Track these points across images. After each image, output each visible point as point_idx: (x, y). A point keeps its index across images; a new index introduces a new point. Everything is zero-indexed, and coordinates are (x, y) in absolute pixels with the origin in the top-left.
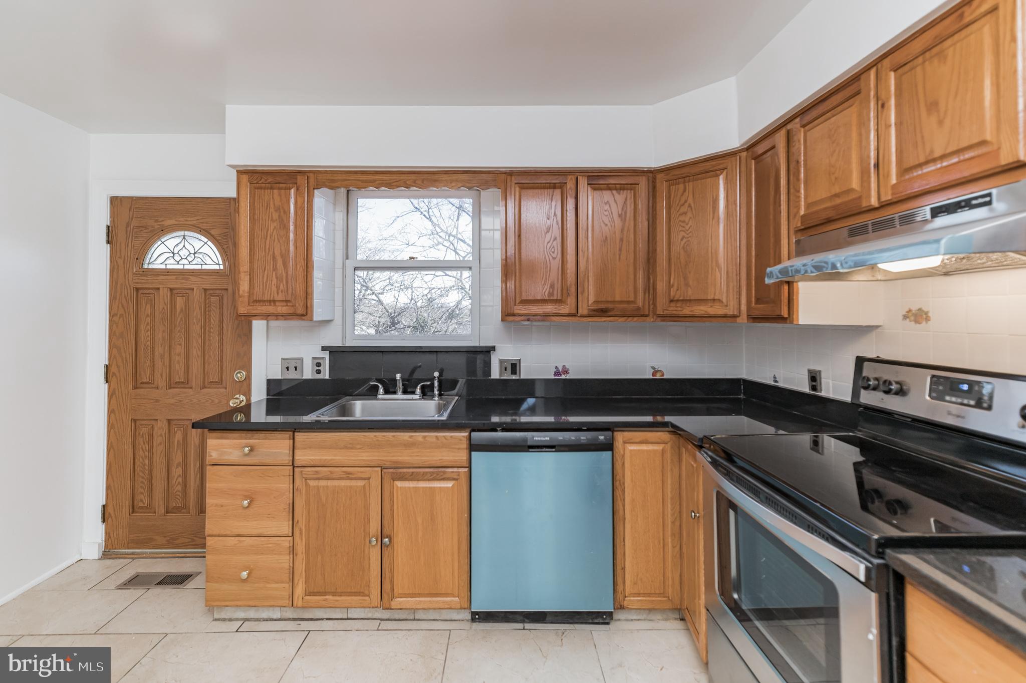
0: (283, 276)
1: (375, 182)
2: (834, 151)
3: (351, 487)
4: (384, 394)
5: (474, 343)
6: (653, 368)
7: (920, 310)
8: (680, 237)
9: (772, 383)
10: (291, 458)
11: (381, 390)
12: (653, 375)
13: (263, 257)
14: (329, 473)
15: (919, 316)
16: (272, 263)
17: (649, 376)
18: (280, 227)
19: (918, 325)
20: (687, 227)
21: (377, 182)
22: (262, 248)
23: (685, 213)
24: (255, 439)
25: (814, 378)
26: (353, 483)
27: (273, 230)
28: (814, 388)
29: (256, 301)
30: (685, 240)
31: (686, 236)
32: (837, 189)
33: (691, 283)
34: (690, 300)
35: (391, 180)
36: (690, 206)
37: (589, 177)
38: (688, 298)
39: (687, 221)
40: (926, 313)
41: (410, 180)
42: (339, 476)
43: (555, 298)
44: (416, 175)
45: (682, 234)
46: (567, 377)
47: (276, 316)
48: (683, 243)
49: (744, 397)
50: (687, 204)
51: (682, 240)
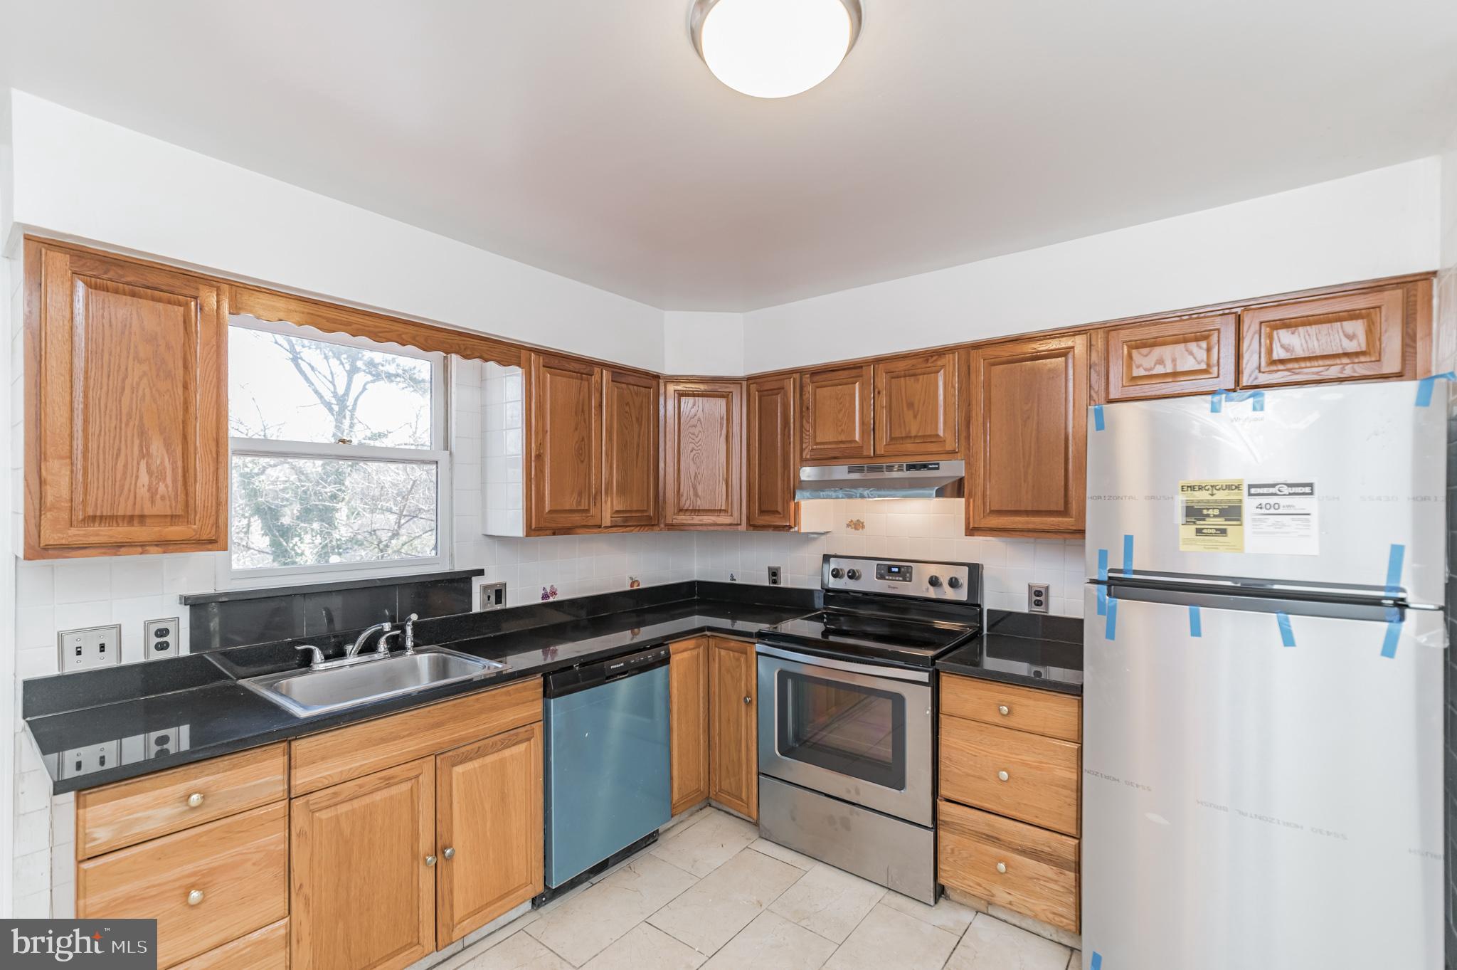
0: (165, 468)
1: (350, 325)
2: (841, 410)
3: (391, 798)
4: (324, 662)
5: (443, 568)
6: (631, 578)
7: (858, 521)
8: (690, 449)
9: (729, 581)
10: (286, 787)
11: (318, 656)
12: (631, 587)
13: (112, 430)
14: (357, 788)
15: (857, 525)
16: (137, 442)
17: (628, 588)
18: (158, 375)
19: (857, 531)
20: (697, 440)
21: (354, 326)
22: (111, 411)
23: (695, 426)
24: (208, 775)
25: (774, 573)
26: (394, 791)
27: (141, 378)
28: (775, 582)
29: (93, 518)
30: (694, 452)
31: (696, 448)
32: (842, 438)
33: (700, 494)
34: (699, 510)
35: (376, 327)
36: (699, 420)
37: (613, 372)
38: (697, 508)
39: (696, 434)
40: (863, 523)
41: (407, 333)
42: (373, 787)
43: (583, 508)
44: (416, 328)
45: (692, 445)
46: (556, 599)
47: (142, 546)
48: (692, 454)
49: (699, 598)
50: (696, 418)
51: (692, 451)
